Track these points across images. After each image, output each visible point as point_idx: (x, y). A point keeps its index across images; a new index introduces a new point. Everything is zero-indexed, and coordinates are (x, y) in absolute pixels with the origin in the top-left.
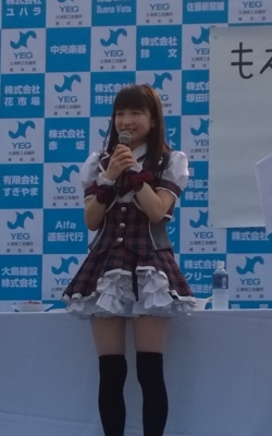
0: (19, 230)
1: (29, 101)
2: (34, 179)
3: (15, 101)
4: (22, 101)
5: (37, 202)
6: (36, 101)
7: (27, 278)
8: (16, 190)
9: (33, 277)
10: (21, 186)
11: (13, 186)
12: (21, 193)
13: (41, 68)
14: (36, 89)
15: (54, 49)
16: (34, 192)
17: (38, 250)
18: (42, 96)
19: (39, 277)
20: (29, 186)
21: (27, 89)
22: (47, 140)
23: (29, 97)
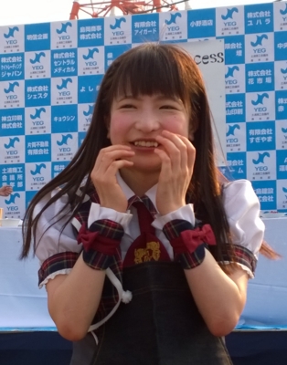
0: (260, 164)
1: (264, 80)
2: (269, 131)
3: (255, 81)
4: (260, 81)
5: (272, 146)
6: (269, 80)
7: (267, 195)
8: (258, 139)
9: (270, 195)
10: (261, 136)
11: (255, 136)
12: (261, 141)
13: (271, 58)
14: (268, 72)
15: (280, 46)
16: (270, 139)
17: (273, 177)
18: (273, 77)
19: (274, 195)
20: (266, 136)
21: (263, 73)
22: (277, 105)
23: (264, 78)
